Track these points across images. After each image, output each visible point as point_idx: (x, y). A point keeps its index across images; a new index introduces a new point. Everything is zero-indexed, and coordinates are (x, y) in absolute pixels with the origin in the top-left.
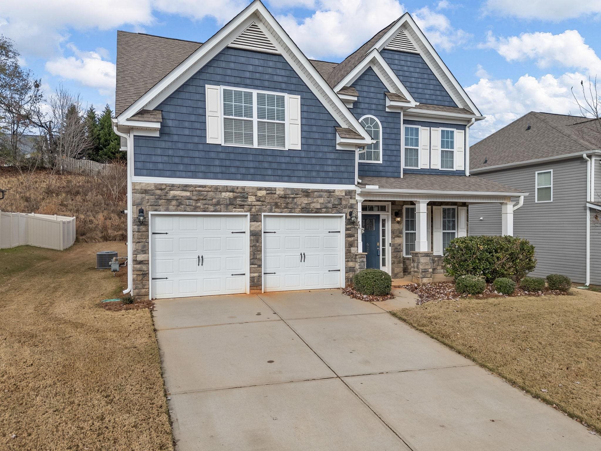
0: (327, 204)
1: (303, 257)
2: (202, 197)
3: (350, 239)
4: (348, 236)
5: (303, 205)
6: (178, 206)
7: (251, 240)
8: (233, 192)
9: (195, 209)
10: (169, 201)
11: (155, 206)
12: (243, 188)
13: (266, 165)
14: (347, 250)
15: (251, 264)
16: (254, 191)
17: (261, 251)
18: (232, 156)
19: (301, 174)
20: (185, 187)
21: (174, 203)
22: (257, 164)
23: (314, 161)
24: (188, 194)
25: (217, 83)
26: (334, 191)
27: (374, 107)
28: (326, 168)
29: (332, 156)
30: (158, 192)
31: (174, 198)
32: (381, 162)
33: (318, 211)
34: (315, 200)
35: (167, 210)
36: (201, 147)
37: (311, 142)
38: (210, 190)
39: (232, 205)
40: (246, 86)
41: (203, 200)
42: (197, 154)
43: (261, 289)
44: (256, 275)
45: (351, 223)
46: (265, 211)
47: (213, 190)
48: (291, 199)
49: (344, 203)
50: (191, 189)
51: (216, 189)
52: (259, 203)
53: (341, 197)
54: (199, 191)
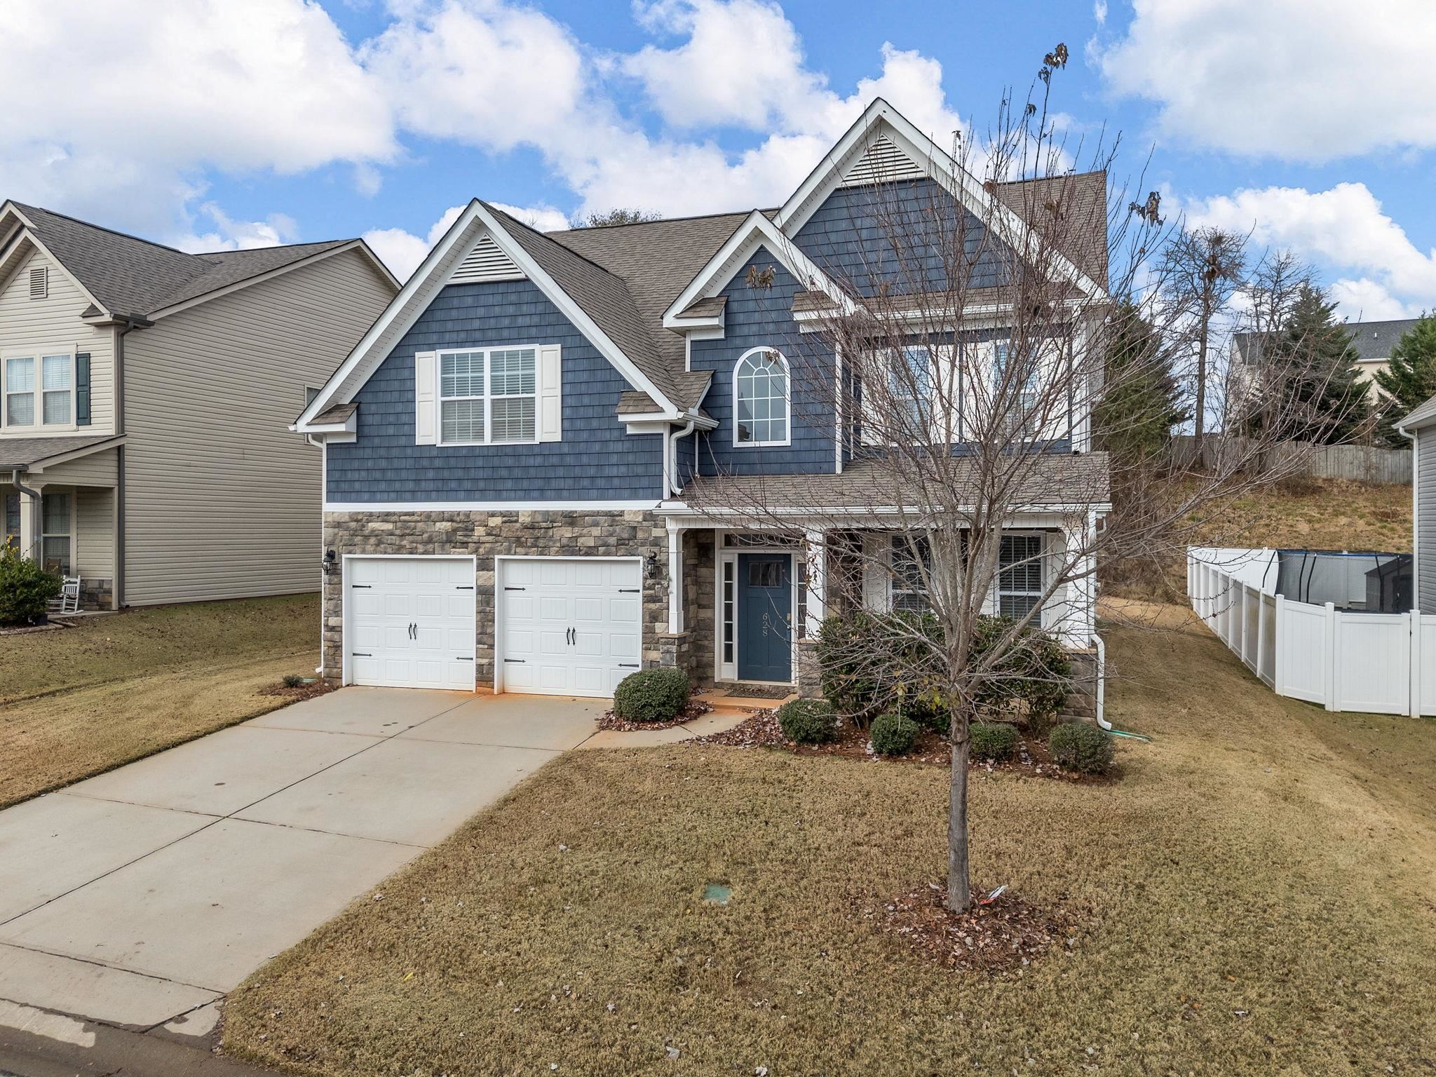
0: (606, 539)
1: (571, 634)
2: (408, 531)
3: (653, 606)
4: (648, 599)
5: (564, 541)
6: (378, 545)
7: (477, 601)
8: (452, 521)
9: (400, 549)
10: (367, 537)
11: (350, 546)
12: (468, 514)
13: (504, 473)
14: (647, 627)
15: (479, 642)
16: (483, 518)
17: (493, 621)
18: (453, 462)
19: (562, 484)
20: (385, 517)
21: (373, 540)
22: (488, 473)
23: (585, 459)
24: (390, 526)
25: (432, 347)
26: (621, 514)
28: (607, 471)
29: (619, 447)
30: (353, 525)
31: (373, 533)
32: (785, 441)
33: (591, 551)
34: (585, 531)
35: (363, 552)
36: (409, 451)
37: (580, 424)
38: (419, 519)
39: (450, 542)
40: (475, 343)
41: (409, 535)
42: (403, 463)
43: (493, 688)
44: (485, 661)
46: (499, 553)
47: (423, 519)
48: (543, 531)
49: (640, 535)
50: (393, 518)
51: (428, 517)
52: (490, 538)
53: (635, 525)
54: (405, 521)
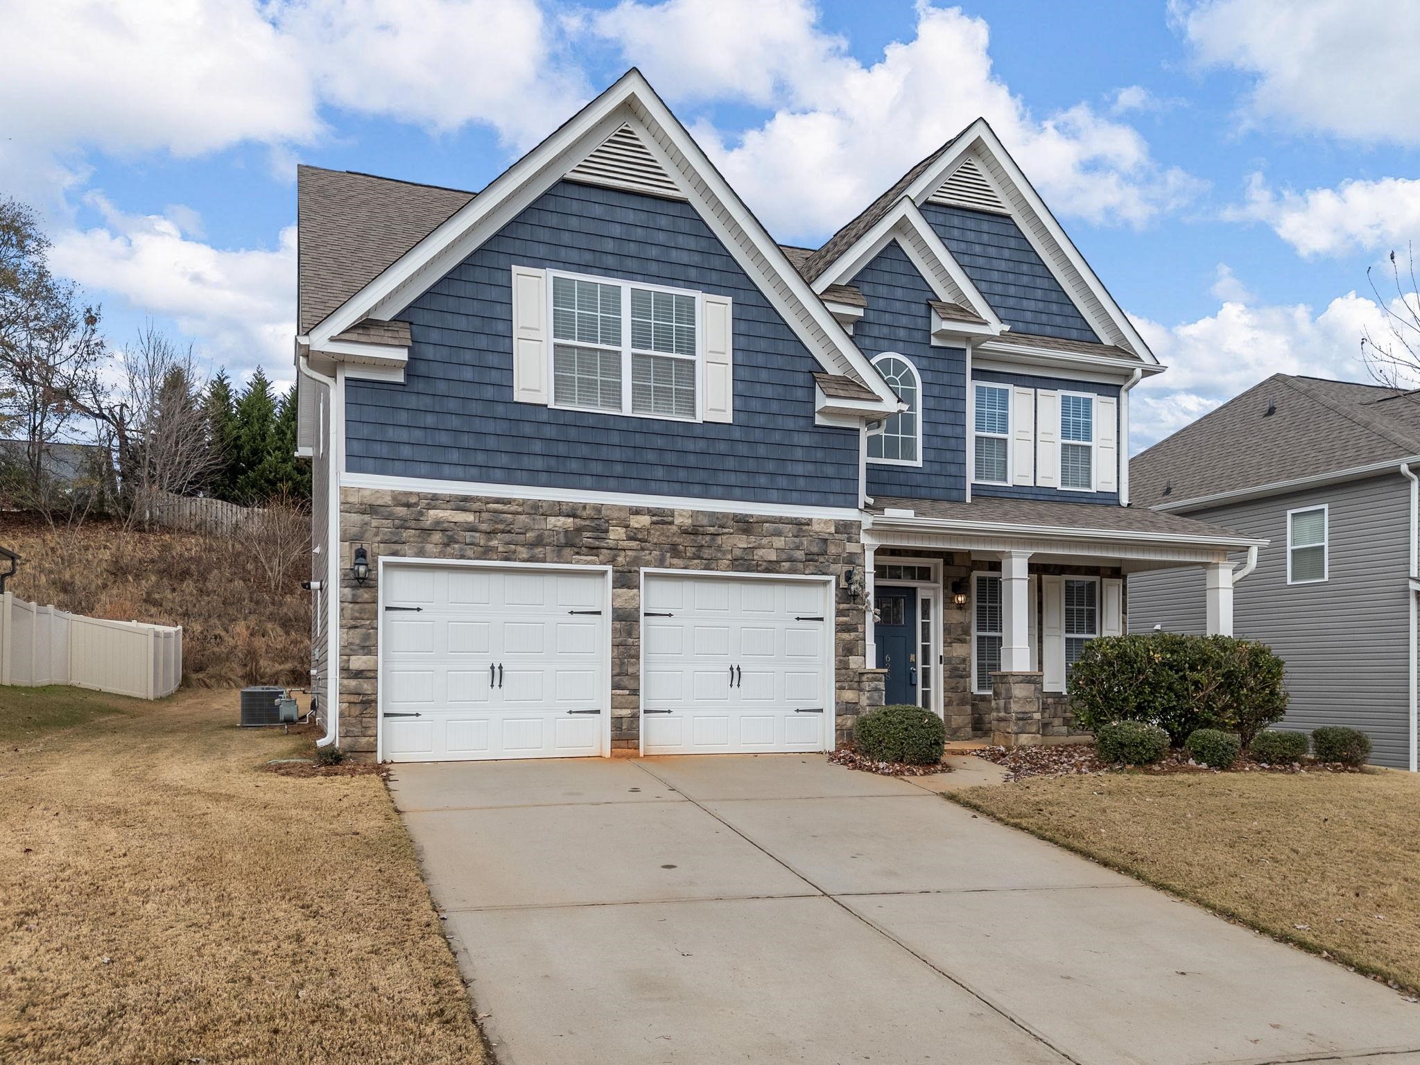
0: (792, 552)
1: (736, 674)
2: (501, 527)
3: (846, 636)
4: (841, 628)
5: (738, 553)
6: (447, 545)
7: (614, 630)
8: (574, 516)
9: (486, 553)
10: (427, 532)
11: (394, 544)
12: (598, 508)
13: (651, 456)
14: (840, 661)
15: (615, 686)
16: (623, 515)
17: (638, 658)
18: (573, 433)
19: (733, 479)
20: (462, 503)
21: (437, 537)
22: (628, 454)
23: (762, 451)
24: (470, 517)
25: (539, 262)
26: (809, 522)
27: (902, 333)
28: (790, 468)
29: (806, 440)
30: (401, 511)
31: (438, 526)
32: (919, 463)
33: (771, 567)
34: (765, 541)
35: (421, 553)
36: (500, 410)
37: (755, 405)
38: (520, 509)
39: (572, 545)
40: (607, 271)
41: (503, 532)
42: (490, 426)
43: (637, 748)
44: (626, 712)
45: (848, 597)
46: (647, 564)
47: (527, 510)
48: (708, 538)
49: (832, 549)
50: (476, 506)
51: (535, 509)
52: (634, 544)
53: (827, 536)
54: (495, 511)
